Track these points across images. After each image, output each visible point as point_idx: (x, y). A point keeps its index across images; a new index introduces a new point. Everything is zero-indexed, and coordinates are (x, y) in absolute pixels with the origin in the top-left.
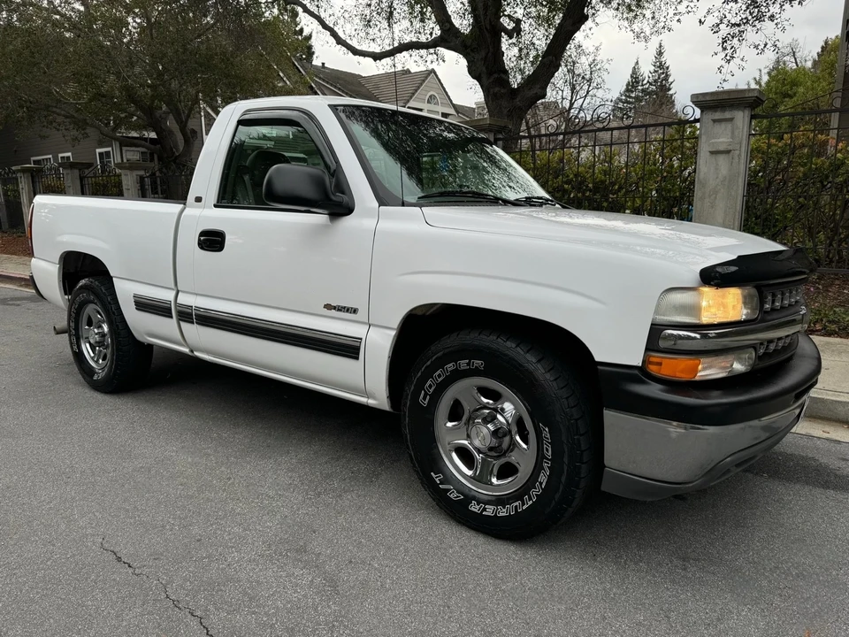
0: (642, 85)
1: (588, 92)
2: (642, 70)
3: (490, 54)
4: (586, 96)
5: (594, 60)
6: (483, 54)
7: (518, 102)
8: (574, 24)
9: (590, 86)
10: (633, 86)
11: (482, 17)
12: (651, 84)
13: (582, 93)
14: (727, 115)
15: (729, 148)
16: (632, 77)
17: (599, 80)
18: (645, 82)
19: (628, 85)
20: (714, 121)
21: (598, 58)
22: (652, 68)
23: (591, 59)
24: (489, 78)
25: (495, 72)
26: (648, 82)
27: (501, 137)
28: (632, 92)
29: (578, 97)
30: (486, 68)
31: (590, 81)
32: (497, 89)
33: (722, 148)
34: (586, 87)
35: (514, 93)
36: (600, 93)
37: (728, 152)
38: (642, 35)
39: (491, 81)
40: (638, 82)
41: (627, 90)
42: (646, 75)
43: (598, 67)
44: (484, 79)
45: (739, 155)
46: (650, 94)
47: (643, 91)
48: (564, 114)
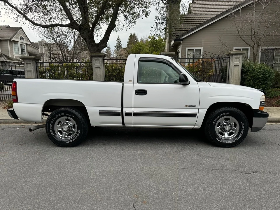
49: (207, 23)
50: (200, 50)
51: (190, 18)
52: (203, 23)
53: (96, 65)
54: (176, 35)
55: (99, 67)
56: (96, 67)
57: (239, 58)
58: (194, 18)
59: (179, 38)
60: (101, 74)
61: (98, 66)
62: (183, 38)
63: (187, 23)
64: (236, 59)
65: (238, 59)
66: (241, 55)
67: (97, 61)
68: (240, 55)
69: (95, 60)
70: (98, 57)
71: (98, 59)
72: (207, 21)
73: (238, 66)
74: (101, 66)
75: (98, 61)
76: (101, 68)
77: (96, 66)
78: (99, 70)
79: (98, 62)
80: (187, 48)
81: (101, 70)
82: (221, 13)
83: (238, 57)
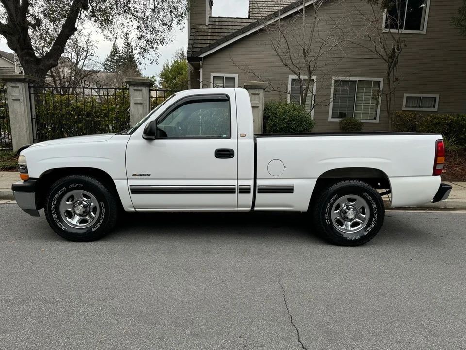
0: (119, 54)
1: (87, 57)
2: (118, 45)
3: (21, 39)
4: (85, 59)
5: (88, 40)
6: (17, 37)
7: (41, 66)
8: (69, 31)
9: (87, 53)
10: (114, 54)
11: (15, 17)
12: (124, 54)
13: (83, 57)
14: (139, 88)
15: (142, 102)
16: (113, 48)
17: (92, 51)
18: (121, 52)
19: (111, 52)
20: (135, 90)
21: (91, 39)
22: (124, 46)
23: (86, 39)
24: (22, 51)
25: (26, 49)
26: (122, 52)
27: (32, 85)
28: (114, 56)
29: (81, 59)
30: (20, 46)
31: (87, 51)
32: (27, 58)
33: (139, 102)
34: (85, 53)
35: (38, 61)
36: (93, 58)
37: (141, 104)
38: (108, 38)
39: (23, 52)
40: (117, 52)
41: (111, 55)
42: (121, 48)
43: (91, 44)
44: (19, 51)
45: (146, 105)
46: (124, 59)
47: (120, 57)
48: (74, 66)
49: (243, 33)
50: (234, 79)
51: (226, 24)
52: (235, 32)
53: (13, 96)
54: (193, 51)
55: (19, 100)
56: (13, 100)
57: (258, 94)
58: (233, 24)
59: (195, 57)
60: (23, 112)
61: (16, 98)
62: (203, 56)
63: (220, 30)
64: (253, 96)
65: (257, 96)
66: (261, 88)
67: (15, 88)
68: (261, 90)
69: (12, 87)
70: (16, 81)
71: (17, 85)
72: (243, 28)
73: (258, 107)
74: (21, 98)
75: (17, 88)
76: (21, 101)
77: (14, 98)
78: (18, 104)
79: (17, 90)
80: (212, 75)
81: (23, 104)
82: (266, 17)
83: (257, 92)
